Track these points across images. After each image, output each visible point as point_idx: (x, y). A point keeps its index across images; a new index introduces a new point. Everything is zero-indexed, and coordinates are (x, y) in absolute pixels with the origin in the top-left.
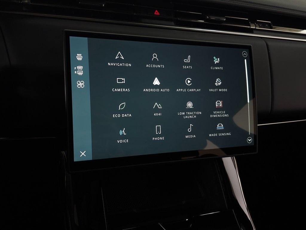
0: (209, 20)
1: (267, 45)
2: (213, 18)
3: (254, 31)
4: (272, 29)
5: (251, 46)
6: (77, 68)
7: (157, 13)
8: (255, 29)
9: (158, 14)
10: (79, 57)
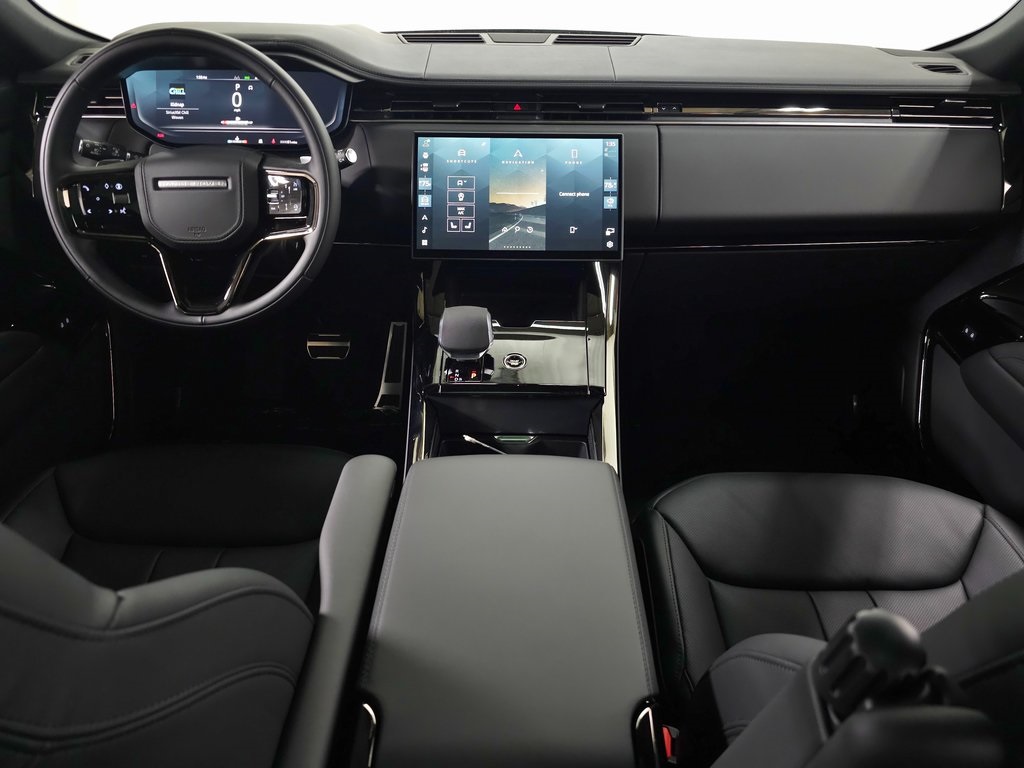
5: (621, 135)
6: (423, 165)
8: (652, 115)
9: (518, 108)
10: (426, 156)
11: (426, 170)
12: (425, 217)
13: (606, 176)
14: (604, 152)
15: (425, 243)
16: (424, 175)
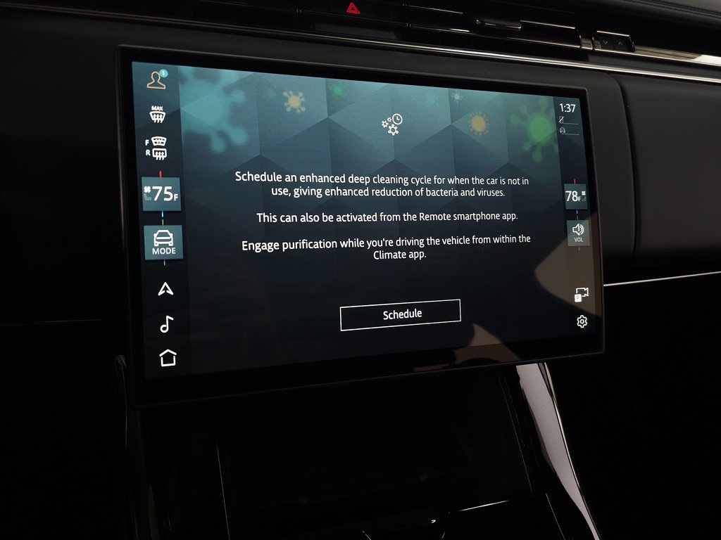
0: (482, 29)
1: (623, 90)
2: (490, 23)
3: (591, 58)
4: (633, 52)
5: (585, 91)
6: (151, 142)
7: (353, 9)
8: (593, 52)
9: (356, 12)
10: (157, 115)
11: (161, 156)
12: (166, 289)
13: (568, 178)
14: (558, 126)
15: (168, 359)
16: (157, 169)
